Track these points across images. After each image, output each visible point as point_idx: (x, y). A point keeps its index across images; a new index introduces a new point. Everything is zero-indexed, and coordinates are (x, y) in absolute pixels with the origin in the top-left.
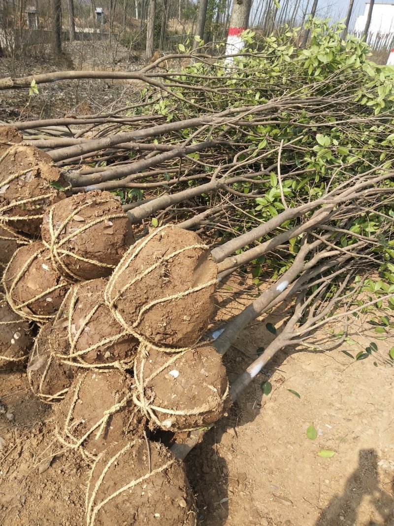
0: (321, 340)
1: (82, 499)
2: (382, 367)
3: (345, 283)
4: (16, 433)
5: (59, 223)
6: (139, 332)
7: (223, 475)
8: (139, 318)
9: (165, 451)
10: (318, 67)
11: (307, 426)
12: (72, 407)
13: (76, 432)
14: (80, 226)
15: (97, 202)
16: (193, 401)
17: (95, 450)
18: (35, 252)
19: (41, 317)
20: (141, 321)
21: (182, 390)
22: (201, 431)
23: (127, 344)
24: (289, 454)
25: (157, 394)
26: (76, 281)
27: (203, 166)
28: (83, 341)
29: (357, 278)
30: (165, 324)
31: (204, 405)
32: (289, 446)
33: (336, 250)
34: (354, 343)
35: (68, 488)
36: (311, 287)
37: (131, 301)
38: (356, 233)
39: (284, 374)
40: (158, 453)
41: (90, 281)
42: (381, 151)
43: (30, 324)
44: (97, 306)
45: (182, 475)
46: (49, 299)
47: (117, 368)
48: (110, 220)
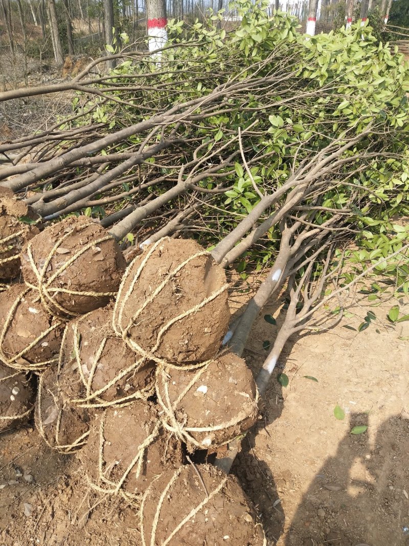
0: (321, 320)
1: (133, 543)
2: (385, 333)
3: (328, 259)
4: (41, 494)
5: (42, 260)
6: (159, 356)
7: (268, 478)
8: (158, 342)
9: (215, 470)
10: (254, 47)
11: (332, 407)
12: (101, 451)
13: (113, 476)
14: (67, 259)
15: (78, 229)
16: (228, 412)
17: (136, 489)
18: (16, 297)
19: (39, 364)
20: (160, 344)
21: (214, 404)
22: (238, 440)
23: (144, 372)
24: (324, 440)
25: (190, 415)
26: (71, 318)
27: (160, 168)
28: (99, 379)
29: (337, 252)
30: (186, 342)
31: (240, 414)
32: (322, 432)
33: (315, 228)
34: (352, 315)
35: (115, 536)
36: (298, 271)
37: (147, 326)
38: (329, 207)
39: (296, 363)
40: (209, 475)
41: (87, 315)
42: (332, 122)
43: (27, 375)
44: (105, 339)
45: (239, 490)
46: (45, 344)
47: (139, 399)
48: (97, 245)
